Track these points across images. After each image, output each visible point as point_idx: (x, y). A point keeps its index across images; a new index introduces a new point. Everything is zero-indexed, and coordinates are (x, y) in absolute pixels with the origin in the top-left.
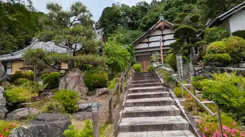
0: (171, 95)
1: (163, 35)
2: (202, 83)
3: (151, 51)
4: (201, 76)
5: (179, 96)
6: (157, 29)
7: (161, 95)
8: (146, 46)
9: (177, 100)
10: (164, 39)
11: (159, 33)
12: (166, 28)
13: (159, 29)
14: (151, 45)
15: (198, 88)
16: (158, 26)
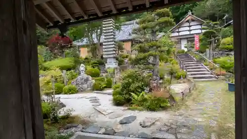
0: (202, 65)
1: (190, 26)
2: (216, 60)
3: (181, 39)
4: (216, 57)
5: (206, 65)
6: (186, 22)
7: (198, 66)
8: (176, 34)
9: (206, 67)
10: (191, 29)
11: (187, 24)
12: (193, 20)
13: (188, 21)
14: (181, 34)
15: (215, 62)
16: (187, 19)
